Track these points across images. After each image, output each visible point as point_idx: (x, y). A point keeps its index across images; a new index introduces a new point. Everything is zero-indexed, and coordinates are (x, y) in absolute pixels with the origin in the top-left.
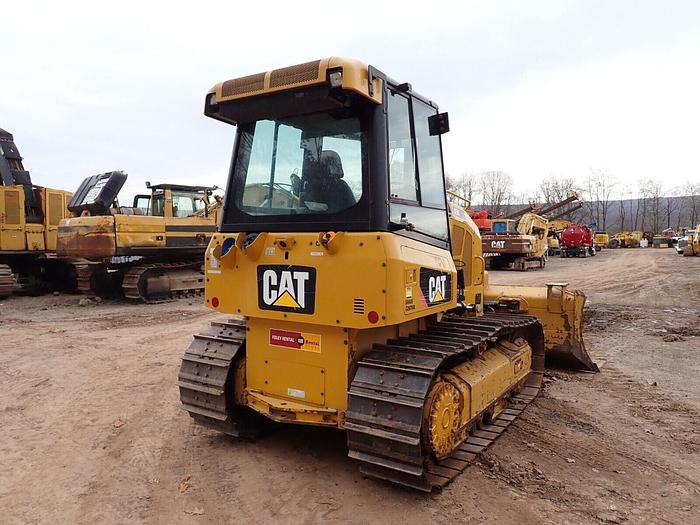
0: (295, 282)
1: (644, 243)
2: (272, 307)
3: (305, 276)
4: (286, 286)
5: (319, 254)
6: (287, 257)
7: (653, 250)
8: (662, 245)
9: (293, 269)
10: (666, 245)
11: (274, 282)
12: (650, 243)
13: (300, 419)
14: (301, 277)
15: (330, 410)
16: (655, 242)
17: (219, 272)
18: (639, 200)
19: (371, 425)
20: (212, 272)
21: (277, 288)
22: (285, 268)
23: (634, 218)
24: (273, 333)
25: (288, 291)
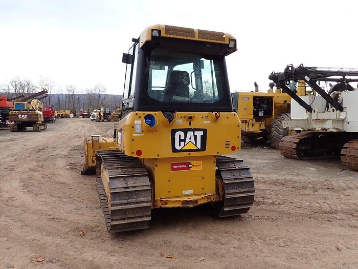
0: (195, 137)
1: (72, 115)
2: (181, 151)
3: (202, 133)
4: (190, 139)
5: (208, 122)
6: (190, 124)
7: (76, 119)
8: (80, 117)
9: (194, 130)
10: (82, 117)
11: (183, 137)
12: (75, 116)
13: (199, 203)
14: (199, 134)
15: (208, 194)
16: (77, 115)
17: (143, 135)
18: (66, 95)
19: (236, 193)
20: (136, 135)
21: (184, 140)
22: (190, 130)
23: (64, 103)
24: (173, 164)
25: (192, 141)
